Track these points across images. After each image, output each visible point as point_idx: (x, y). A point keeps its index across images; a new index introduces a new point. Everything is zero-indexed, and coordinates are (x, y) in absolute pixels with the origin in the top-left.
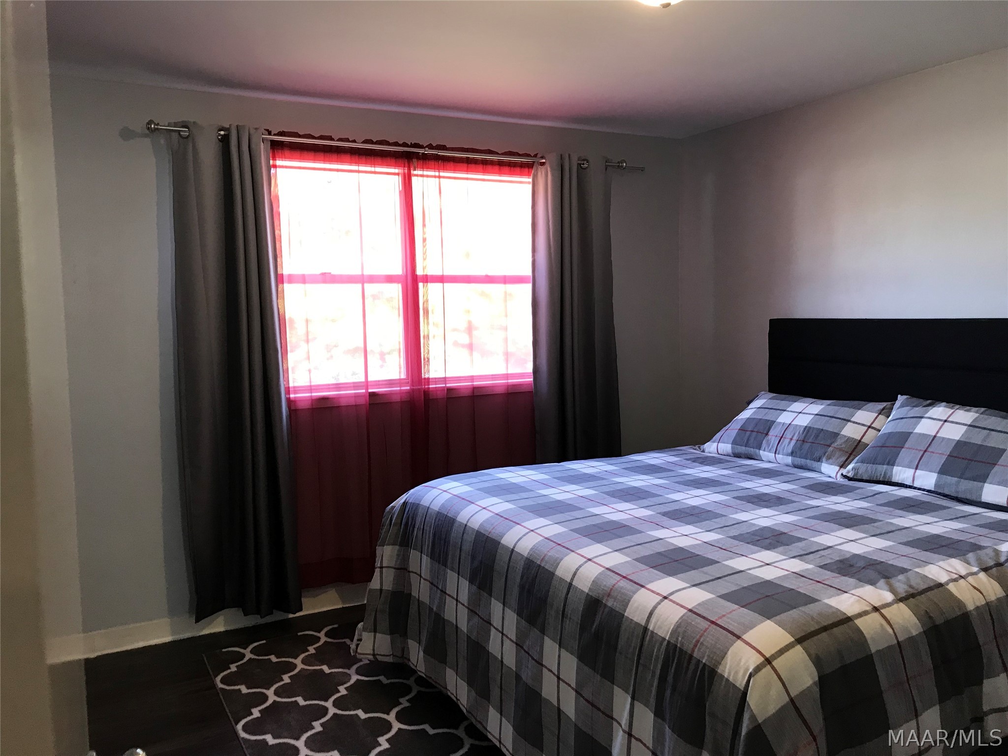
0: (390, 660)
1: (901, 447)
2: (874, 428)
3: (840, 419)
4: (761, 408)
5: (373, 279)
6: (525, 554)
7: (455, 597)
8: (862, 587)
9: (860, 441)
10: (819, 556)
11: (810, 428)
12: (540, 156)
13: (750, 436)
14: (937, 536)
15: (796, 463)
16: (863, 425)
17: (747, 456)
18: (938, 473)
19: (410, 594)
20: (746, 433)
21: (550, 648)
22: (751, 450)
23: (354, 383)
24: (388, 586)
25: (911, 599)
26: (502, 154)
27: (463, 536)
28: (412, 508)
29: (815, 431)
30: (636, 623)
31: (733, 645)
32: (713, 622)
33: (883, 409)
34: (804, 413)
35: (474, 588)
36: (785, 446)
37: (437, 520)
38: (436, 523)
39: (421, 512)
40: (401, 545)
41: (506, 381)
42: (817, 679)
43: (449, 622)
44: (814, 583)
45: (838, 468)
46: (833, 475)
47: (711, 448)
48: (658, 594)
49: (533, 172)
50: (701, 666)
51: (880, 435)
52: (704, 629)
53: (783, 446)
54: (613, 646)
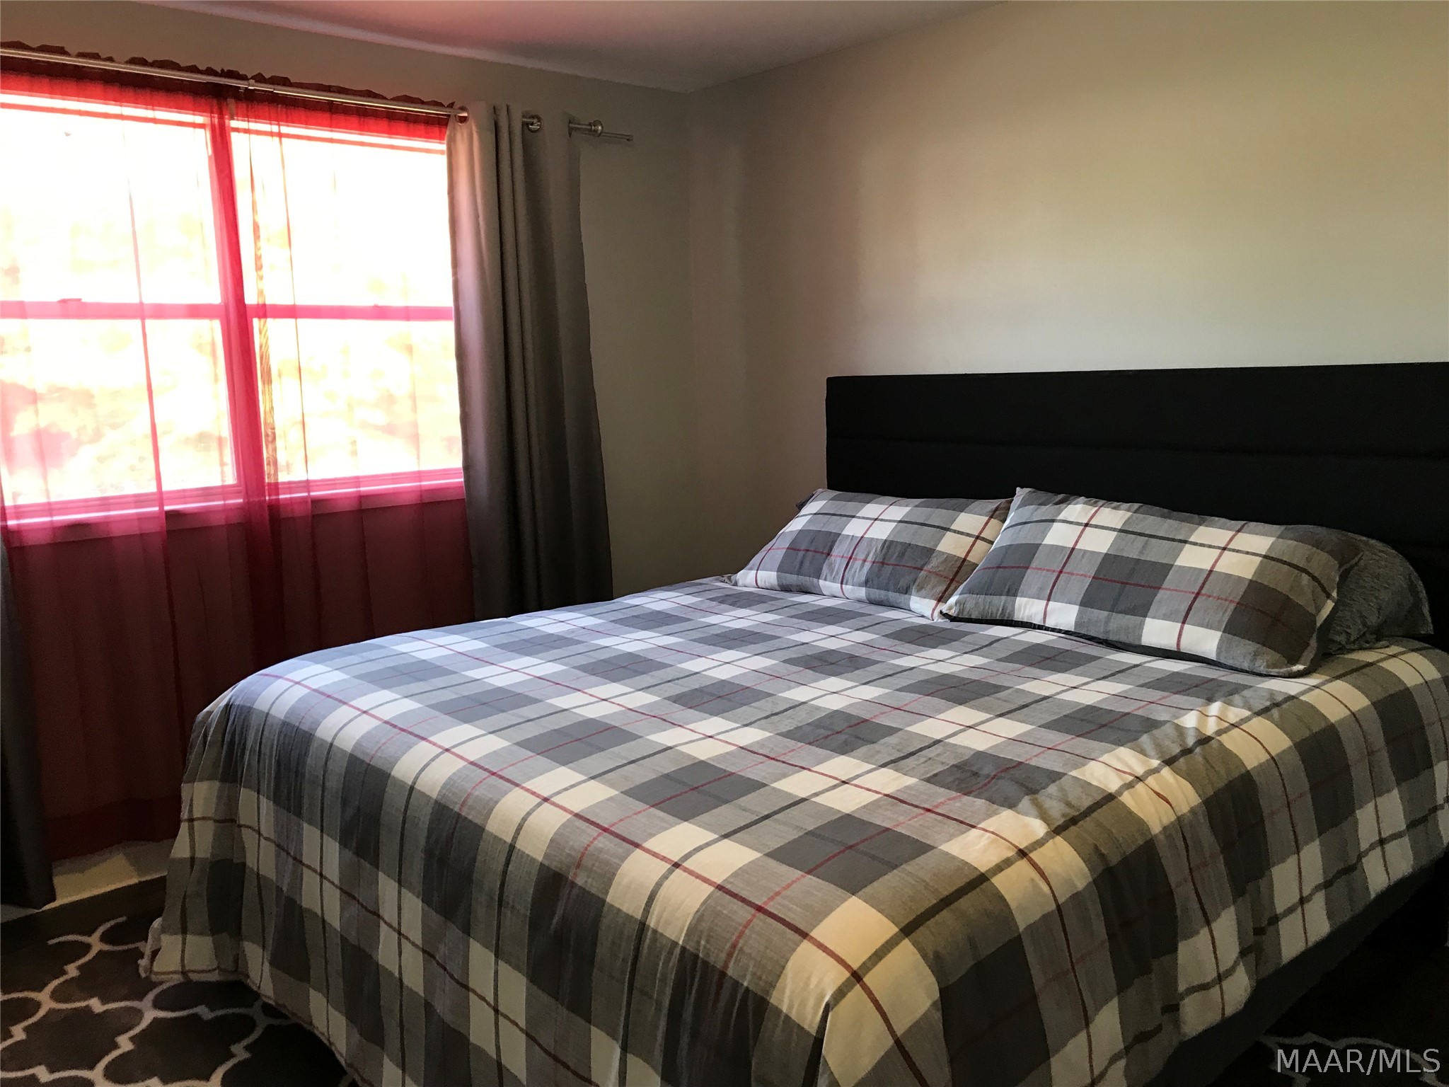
0: (215, 977)
1: (1023, 567)
2: (984, 539)
3: (934, 526)
4: (819, 514)
5: (161, 312)
6: (434, 795)
7: (319, 871)
8: (996, 814)
9: (965, 560)
10: (924, 759)
11: (892, 542)
12: (458, 106)
13: (804, 556)
14: (1091, 709)
15: (872, 597)
16: (968, 535)
17: (801, 589)
18: (1081, 605)
19: (244, 864)
20: (797, 554)
21: (480, 959)
22: (805, 580)
23: (135, 496)
24: (204, 850)
25: (1073, 828)
26: (393, 99)
27: (326, 764)
28: (241, 715)
29: (899, 548)
30: (627, 915)
31: (794, 950)
32: (759, 909)
33: (997, 509)
34: (882, 520)
35: (349, 854)
36: (856, 572)
37: (282, 735)
38: (281, 741)
39: (255, 722)
40: (223, 780)
41: (418, 484)
42: (937, 995)
43: (309, 910)
44: (921, 814)
45: (934, 602)
46: (928, 614)
47: (747, 578)
48: (664, 859)
49: (448, 133)
50: (741, 991)
51: (993, 551)
52: (745, 923)
53: (853, 570)
54: (587, 959)
